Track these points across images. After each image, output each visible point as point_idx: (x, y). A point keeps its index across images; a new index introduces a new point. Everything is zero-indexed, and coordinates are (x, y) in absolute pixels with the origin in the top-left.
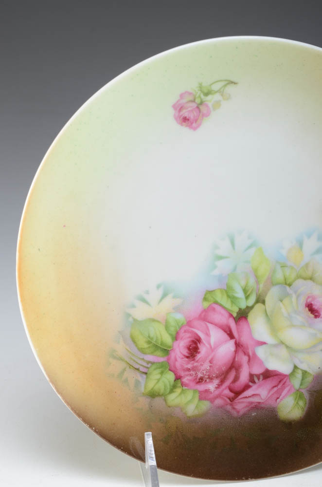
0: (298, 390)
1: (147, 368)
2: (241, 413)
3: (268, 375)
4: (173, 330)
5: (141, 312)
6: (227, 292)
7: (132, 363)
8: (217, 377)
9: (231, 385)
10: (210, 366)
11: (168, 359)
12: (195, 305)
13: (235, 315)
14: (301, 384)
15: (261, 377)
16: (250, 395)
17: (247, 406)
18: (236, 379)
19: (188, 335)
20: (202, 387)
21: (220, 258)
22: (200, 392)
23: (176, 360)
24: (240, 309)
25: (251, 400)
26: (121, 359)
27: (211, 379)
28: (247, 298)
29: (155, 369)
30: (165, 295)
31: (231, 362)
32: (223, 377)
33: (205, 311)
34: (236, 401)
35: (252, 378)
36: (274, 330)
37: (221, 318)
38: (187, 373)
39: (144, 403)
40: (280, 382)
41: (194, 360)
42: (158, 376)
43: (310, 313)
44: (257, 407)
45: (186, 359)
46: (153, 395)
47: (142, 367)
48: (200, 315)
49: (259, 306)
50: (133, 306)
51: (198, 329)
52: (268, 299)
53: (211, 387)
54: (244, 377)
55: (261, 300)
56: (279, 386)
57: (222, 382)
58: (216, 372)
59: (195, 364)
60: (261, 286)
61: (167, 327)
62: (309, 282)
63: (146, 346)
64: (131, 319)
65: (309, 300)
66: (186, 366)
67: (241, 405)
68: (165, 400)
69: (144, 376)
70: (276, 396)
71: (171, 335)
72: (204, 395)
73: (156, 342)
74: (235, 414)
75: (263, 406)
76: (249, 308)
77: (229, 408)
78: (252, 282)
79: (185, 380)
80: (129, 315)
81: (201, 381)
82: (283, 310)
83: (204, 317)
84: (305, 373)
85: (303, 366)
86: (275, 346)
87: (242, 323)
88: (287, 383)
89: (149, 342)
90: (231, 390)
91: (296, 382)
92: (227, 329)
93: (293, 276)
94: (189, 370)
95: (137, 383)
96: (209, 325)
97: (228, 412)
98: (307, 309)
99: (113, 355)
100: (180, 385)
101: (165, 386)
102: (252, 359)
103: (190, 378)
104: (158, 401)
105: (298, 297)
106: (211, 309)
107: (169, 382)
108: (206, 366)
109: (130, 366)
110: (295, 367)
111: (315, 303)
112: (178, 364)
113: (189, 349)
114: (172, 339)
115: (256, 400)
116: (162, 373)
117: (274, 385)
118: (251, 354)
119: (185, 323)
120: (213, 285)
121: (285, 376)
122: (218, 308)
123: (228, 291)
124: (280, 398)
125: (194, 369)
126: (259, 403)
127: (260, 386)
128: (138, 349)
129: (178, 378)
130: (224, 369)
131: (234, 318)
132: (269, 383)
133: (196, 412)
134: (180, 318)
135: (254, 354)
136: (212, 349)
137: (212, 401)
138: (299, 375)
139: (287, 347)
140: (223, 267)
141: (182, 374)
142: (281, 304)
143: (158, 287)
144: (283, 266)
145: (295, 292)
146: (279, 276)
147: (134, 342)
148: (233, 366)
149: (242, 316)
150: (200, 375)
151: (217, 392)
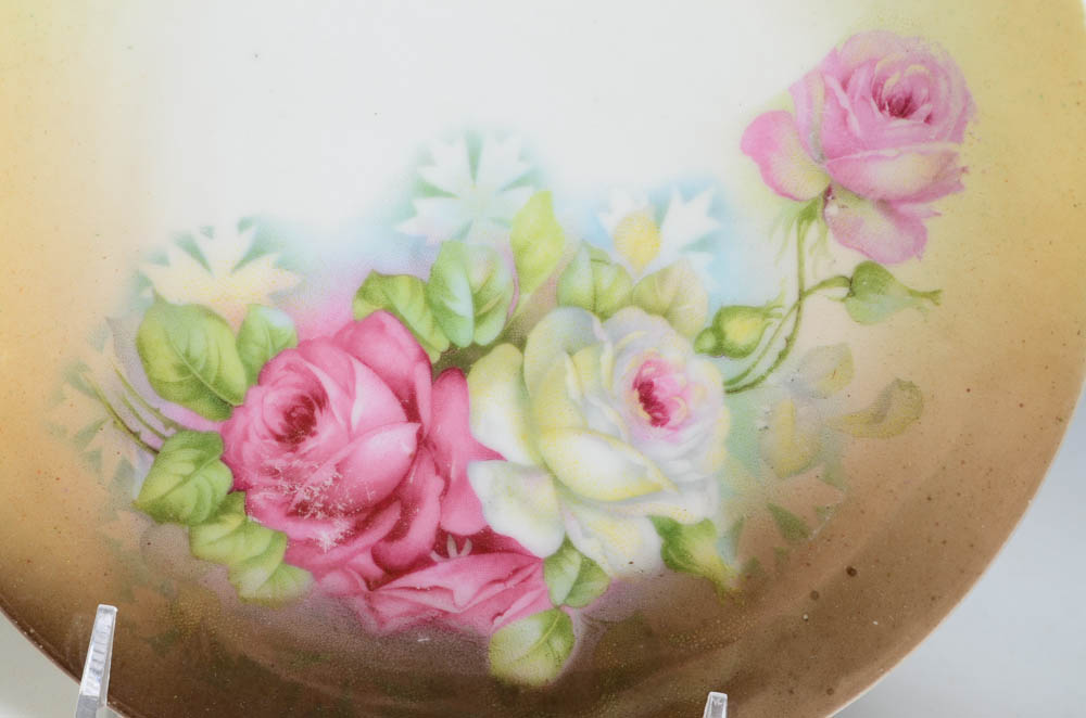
0: (558, 608)
1: (164, 438)
2: (391, 626)
3: (486, 543)
4: (256, 354)
5: (180, 283)
6: (426, 290)
7: (122, 411)
8: (346, 513)
9: (382, 545)
10: (336, 480)
11: (226, 431)
12: (333, 304)
13: (435, 357)
14: (571, 594)
15: (468, 546)
16: (425, 585)
17: (409, 613)
18: (397, 533)
19: (294, 378)
20: (299, 529)
21: (431, 191)
22: (291, 541)
23: (246, 437)
24: (453, 346)
25: (425, 599)
26: (95, 394)
27: (329, 512)
28: (479, 319)
29: (183, 447)
30: (255, 253)
31: (396, 483)
32: (365, 515)
33: (357, 326)
34: (384, 591)
35: (442, 541)
36: (532, 426)
37: (395, 355)
38: (269, 480)
39: (128, 529)
40: (516, 571)
41: (294, 450)
42: (188, 469)
43: (640, 406)
44: (436, 622)
45: (275, 443)
46: (160, 514)
47: (148, 431)
48: (341, 333)
49: (507, 351)
50: (163, 261)
51: (324, 368)
52: (535, 340)
53: (327, 535)
54: (421, 533)
55: (514, 336)
56: (511, 584)
57: (359, 529)
58: (347, 498)
59: (296, 463)
60: (526, 298)
61: (241, 342)
62: (658, 322)
63: (172, 377)
64: (147, 294)
65: (648, 371)
66: (269, 462)
67: (395, 607)
68: (190, 538)
69: (150, 458)
70: (495, 607)
71: (247, 365)
72: (299, 553)
73: (202, 373)
74: (372, 625)
75: (453, 623)
76: (478, 351)
77: (359, 604)
78: (502, 281)
79: (258, 498)
80: (143, 282)
81: (300, 511)
82: (570, 380)
83: (350, 340)
84: (588, 566)
85: (588, 547)
86: (525, 471)
87: (450, 386)
88: (533, 582)
89: (183, 370)
90: (377, 559)
91: (558, 585)
92: (405, 393)
93: (619, 293)
94: (274, 473)
95: (125, 471)
96: (359, 368)
97: (355, 615)
98: (636, 394)
99: (77, 377)
100: (240, 506)
101: (200, 500)
102: (454, 489)
103: (273, 495)
104: (170, 534)
105: (619, 355)
106: (373, 324)
107: (214, 491)
108: (326, 475)
109: (118, 420)
110: (567, 544)
111: (663, 384)
112: (248, 451)
113: (288, 416)
114: (250, 376)
115: (438, 602)
116: (199, 462)
117: (496, 577)
118: (453, 475)
119: (294, 343)
120: (393, 260)
121: (534, 560)
122: (393, 327)
123: (431, 289)
124: (508, 614)
125: (291, 475)
126: (446, 613)
127: (457, 569)
128: (151, 379)
129: (240, 487)
130: (371, 495)
131: (431, 367)
132: (487, 568)
133: (268, 593)
134: (284, 326)
135: (464, 480)
136: (352, 436)
137: (318, 573)
138: (572, 568)
139: (558, 483)
140: (434, 219)
141: (254, 478)
142: (568, 364)
143: (243, 225)
144: (598, 260)
145: (615, 341)
146: (580, 285)
147: (144, 358)
148: (397, 498)
149: (455, 366)
150: (301, 495)
151: (339, 554)
